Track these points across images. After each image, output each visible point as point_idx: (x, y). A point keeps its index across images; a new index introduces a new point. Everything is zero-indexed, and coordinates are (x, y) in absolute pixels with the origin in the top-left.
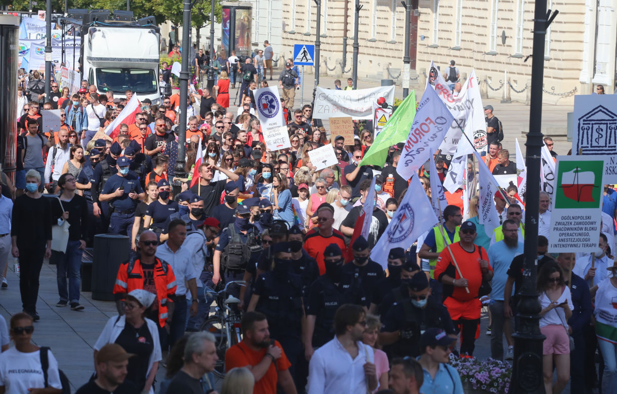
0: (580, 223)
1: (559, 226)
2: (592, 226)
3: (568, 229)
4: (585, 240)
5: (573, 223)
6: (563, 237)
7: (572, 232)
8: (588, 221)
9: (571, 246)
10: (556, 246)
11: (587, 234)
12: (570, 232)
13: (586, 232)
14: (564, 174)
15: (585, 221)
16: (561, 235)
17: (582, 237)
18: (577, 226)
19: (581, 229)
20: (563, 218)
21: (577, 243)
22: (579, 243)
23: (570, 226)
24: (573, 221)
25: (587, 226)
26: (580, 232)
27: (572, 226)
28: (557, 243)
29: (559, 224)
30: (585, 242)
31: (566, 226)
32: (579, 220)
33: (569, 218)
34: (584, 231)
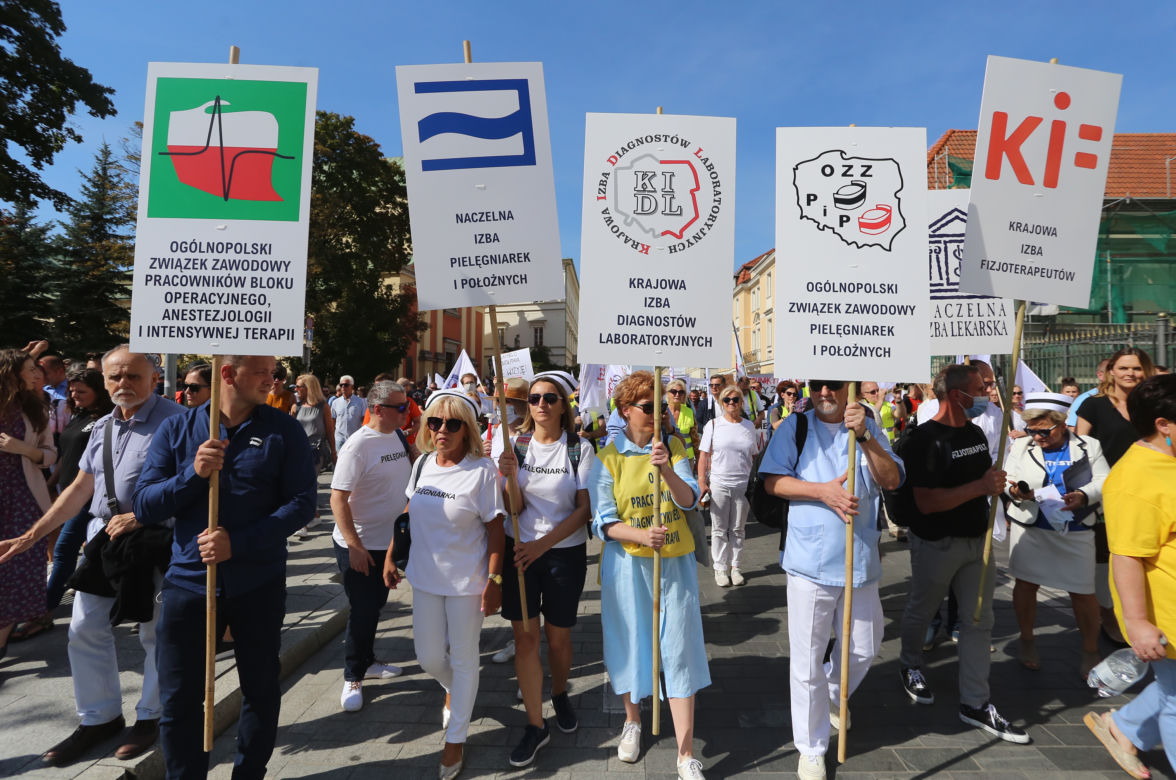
0: (235, 265)
1: (163, 272)
2: (276, 275)
3: (195, 281)
4: (253, 316)
5: (210, 264)
6: (179, 305)
7: (208, 290)
8: (260, 257)
9: (208, 333)
10: (154, 331)
11: (262, 300)
12: (200, 290)
13: (258, 291)
14: (175, 117)
15: (250, 257)
16: (171, 298)
17: (243, 309)
18: (224, 273)
19: (240, 282)
20: (176, 246)
21: (227, 324)
22: (235, 325)
23: (199, 273)
24: (210, 257)
25: (259, 274)
26: (237, 291)
27: (209, 273)
28: (159, 322)
29: (164, 263)
30: (253, 324)
31: (187, 273)
32: (231, 255)
33: (195, 246)
34: (247, 289)
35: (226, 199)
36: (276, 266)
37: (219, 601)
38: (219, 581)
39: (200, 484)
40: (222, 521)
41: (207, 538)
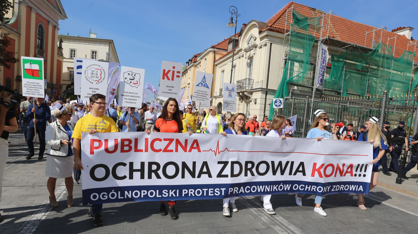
35: (33, 76)
36: (40, 86)
37: (36, 127)
38: (36, 125)
39: (33, 113)
40: (36, 118)
41: (34, 120)
